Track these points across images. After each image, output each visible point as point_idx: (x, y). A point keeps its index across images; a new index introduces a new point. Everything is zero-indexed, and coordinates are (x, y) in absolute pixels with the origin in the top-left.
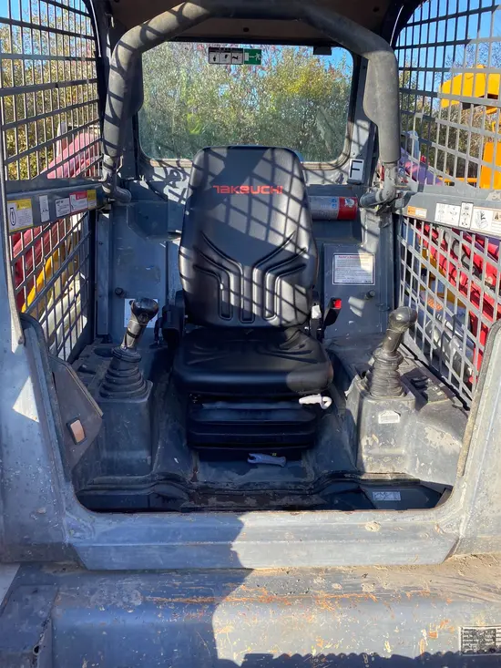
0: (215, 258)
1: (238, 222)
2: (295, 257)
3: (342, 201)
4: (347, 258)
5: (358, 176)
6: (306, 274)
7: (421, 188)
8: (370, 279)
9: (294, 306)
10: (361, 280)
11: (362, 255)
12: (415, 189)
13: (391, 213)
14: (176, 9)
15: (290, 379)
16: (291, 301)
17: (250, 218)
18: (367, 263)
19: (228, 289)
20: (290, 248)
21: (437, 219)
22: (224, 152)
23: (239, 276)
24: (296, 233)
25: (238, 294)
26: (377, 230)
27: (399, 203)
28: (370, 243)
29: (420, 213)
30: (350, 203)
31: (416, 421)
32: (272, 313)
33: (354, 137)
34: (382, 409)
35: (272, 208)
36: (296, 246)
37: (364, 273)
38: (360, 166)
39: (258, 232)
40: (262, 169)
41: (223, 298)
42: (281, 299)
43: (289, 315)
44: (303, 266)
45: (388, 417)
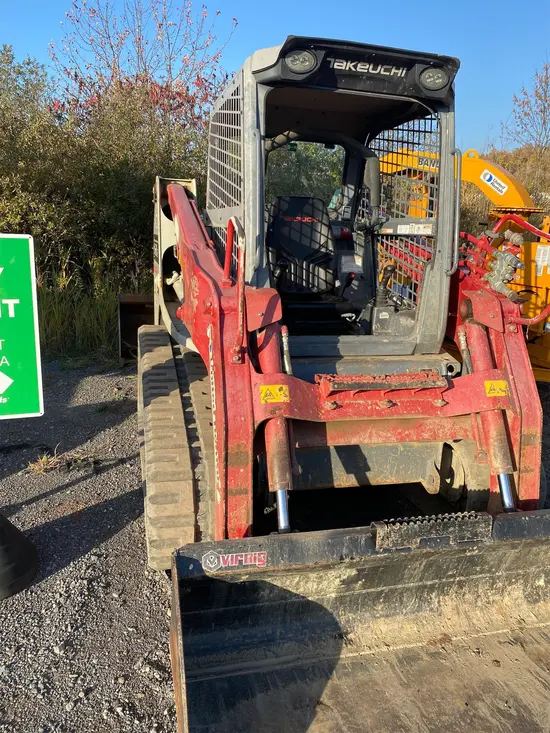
0: (285, 255)
1: (295, 236)
2: (327, 254)
3: (342, 229)
4: (349, 258)
5: (348, 216)
6: (332, 263)
7: (387, 220)
8: (361, 270)
9: (326, 281)
10: (356, 270)
11: (356, 257)
12: (384, 220)
13: (371, 234)
14: (286, 133)
15: (337, 306)
16: (324, 278)
17: (302, 234)
18: (359, 261)
19: (290, 271)
20: (323, 250)
21: (399, 232)
22: (288, 199)
23: (296, 265)
24: (327, 242)
25: (295, 275)
26: (363, 244)
27: (376, 228)
28: (360, 251)
29: (390, 231)
30: (347, 230)
31: (396, 316)
32: (314, 286)
33: (346, 193)
34: (381, 312)
35: (313, 229)
36: (327, 249)
37: (358, 267)
38: (349, 210)
39: (306, 242)
40: (308, 208)
41: (288, 277)
42: (319, 278)
43: (323, 286)
44: (331, 259)
45: (384, 315)
